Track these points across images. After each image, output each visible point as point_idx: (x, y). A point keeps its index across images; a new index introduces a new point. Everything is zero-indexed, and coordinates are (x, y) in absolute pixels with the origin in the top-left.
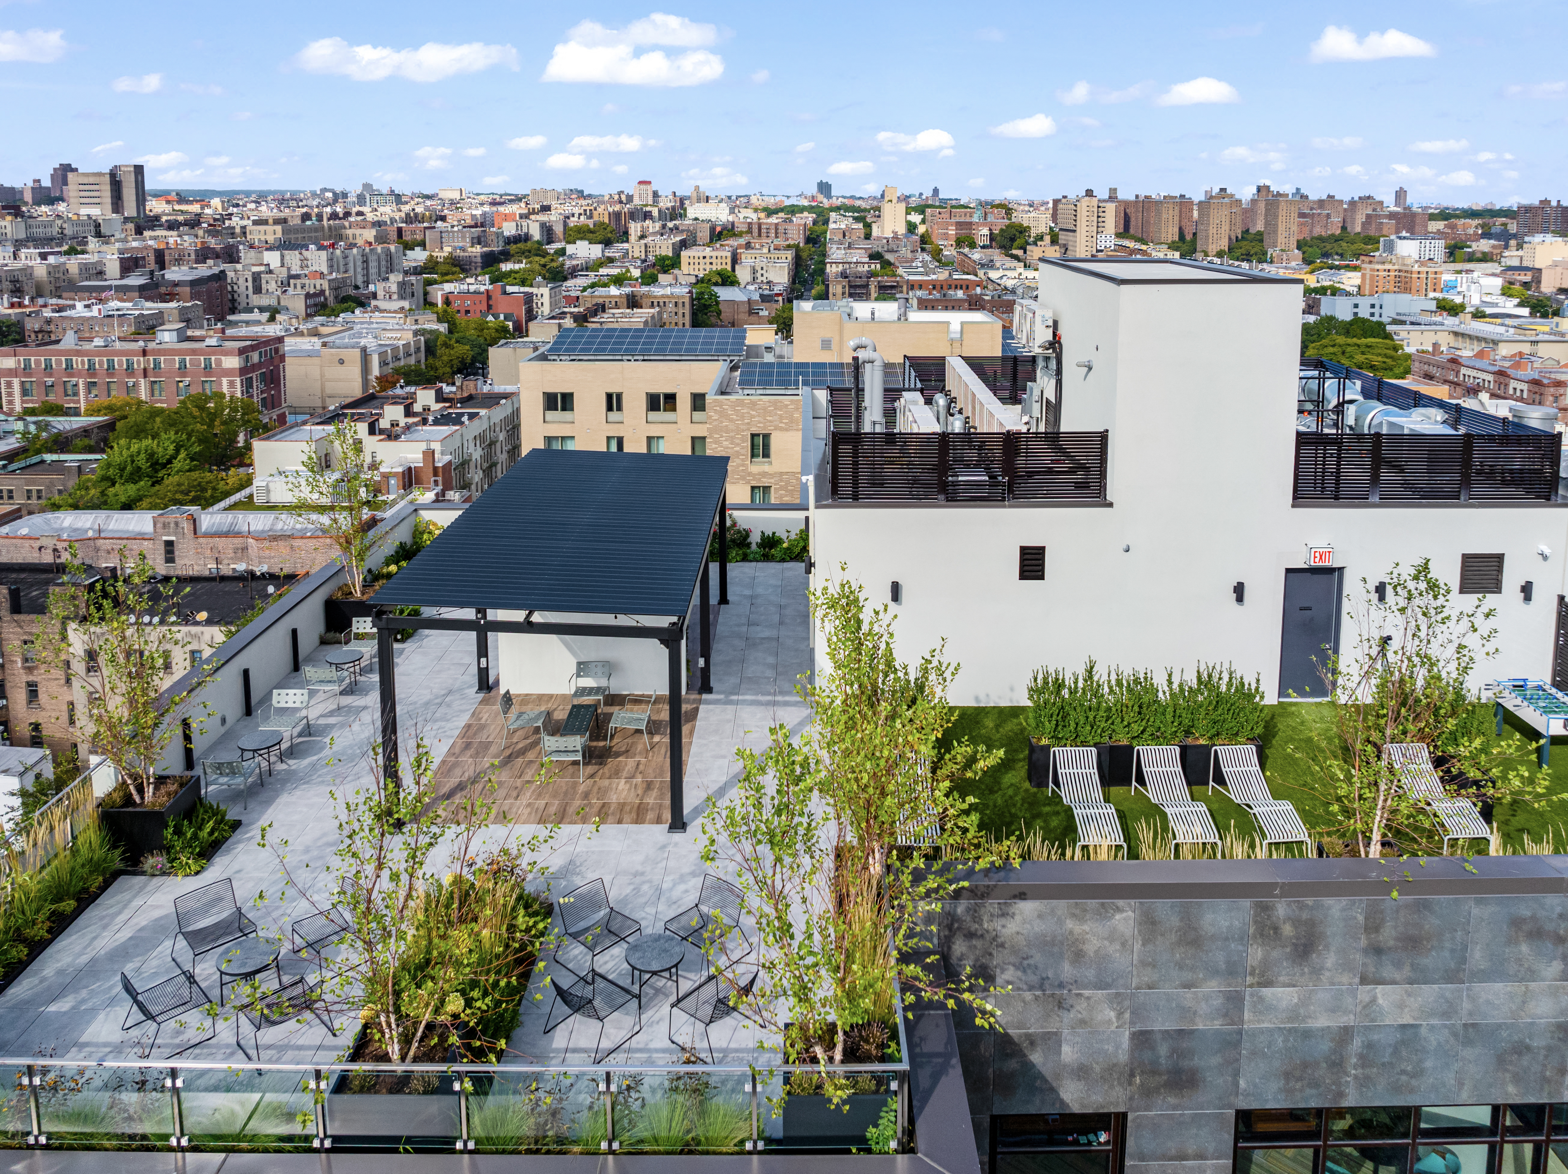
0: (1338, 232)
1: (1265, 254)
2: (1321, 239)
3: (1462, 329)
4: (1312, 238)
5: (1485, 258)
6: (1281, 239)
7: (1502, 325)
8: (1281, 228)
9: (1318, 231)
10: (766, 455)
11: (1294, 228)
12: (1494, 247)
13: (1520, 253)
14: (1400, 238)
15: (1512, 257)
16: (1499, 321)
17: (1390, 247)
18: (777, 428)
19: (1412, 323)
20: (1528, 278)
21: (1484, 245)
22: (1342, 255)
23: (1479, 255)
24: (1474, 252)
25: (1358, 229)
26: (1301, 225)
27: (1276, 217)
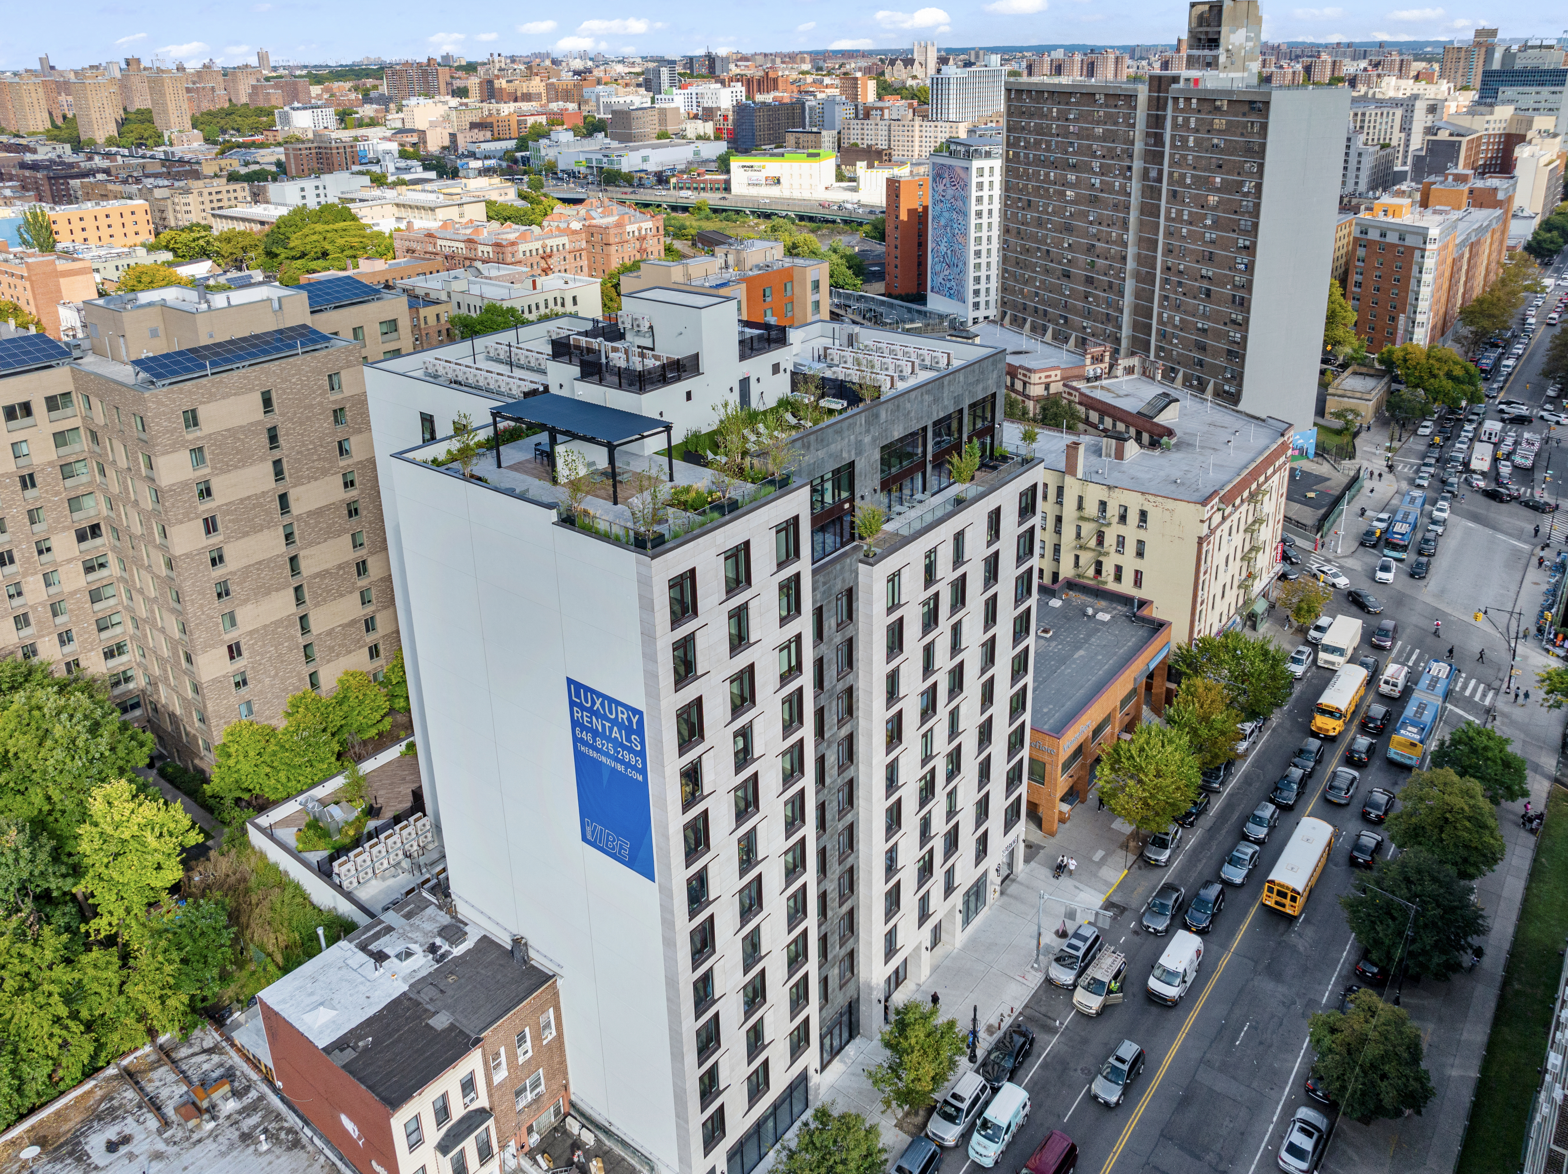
0: (227, 105)
1: (160, 136)
2: (209, 113)
3: (401, 200)
4: (202, 114)
5: (373, 123)
6: (173, 119)
7: (424, 191)
8: (171, 107)
9: (206, 106)
10: (196, 424)
11: (185, 106)
12: (376, 111)
13: (401, 115)
14: (294, 109)
15: (395, 120)
16: (419, 187)
17: (286, 120)
18: (201, 403)
19: (361, 200)
20: (415, 139)
21: (368, 111)
22: (238, 130)
23: (367, 120)
24: (361, 119)
25: (244, 99)
26: (190, 99)
27: (163, 95)
